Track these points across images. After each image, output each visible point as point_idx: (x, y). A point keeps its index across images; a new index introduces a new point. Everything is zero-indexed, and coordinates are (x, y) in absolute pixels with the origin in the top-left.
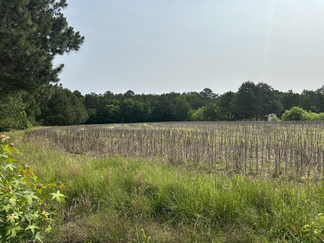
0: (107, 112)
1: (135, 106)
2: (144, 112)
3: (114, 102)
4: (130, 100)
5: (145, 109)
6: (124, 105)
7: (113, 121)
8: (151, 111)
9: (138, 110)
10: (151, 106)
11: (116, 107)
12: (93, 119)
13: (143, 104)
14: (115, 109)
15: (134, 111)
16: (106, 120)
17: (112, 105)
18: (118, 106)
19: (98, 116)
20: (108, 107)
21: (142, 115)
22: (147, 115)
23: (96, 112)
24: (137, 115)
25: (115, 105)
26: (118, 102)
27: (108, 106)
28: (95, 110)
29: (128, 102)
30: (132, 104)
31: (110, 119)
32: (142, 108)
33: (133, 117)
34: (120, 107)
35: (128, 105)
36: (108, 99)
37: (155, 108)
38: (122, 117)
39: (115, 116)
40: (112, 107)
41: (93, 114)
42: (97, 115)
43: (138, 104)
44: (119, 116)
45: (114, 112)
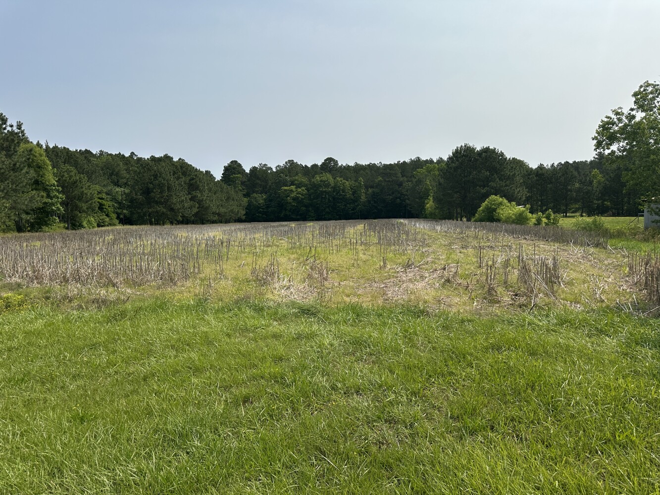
0: (283, 199)
1: (334, 188)
2: (352, 199)
3: (296, 182)
4: (328, 177)
5: (354, 193)
6: (315, 186)
7: (293, 217)
8: (366, 198)
9: (341, 195)
10: (367, 187)
11: (299, 190)
12: (260, 212)
13: (351, 185)
14: (297, 194)
15: (334, 198)
16: (282, 215)
17: (293, 187)
18: (304, 188)
19: (268, 207)
20: (286, 190)
21: (348, 205)
22: (357, 206)
23: (265, 200)
24: (338, 205)
25: (298, 186)
26: (305, 180)
27: (286, 188)
28: (264, 197)
29: (321, 181)
30: (330, 185)
31: (288, 213)
32: (348, 192)
33: (330, 208)
34: (308, 191)
35: (321, 186)
36: (286, 176)
37: (373, 192)
38: (310, 209)
39: (297, 206)
40: (292, 191)
41: (259, 204)
42: (266, 205)
43: (341, 184)
44: (304, 208)
45: (294, 199)
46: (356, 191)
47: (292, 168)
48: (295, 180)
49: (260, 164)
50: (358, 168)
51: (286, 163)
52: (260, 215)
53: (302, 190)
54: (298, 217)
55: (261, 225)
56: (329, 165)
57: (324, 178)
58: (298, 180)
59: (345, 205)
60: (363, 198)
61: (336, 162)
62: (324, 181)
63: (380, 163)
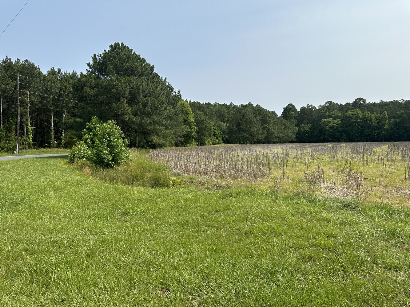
0: (323, 128)
1: (363, 119)
2: (377, 127)
3: (333, 116)
4: (358, 112)
5: (379, 122)
6: (347, 118)
7: (330, 139)
8: (389, 126)
9: (368, 124)
10: (390, 118)
11: (335, 121)
12: (306, 136)
13: (377, 117)
14: (333, 124)
15: (362, 127)
16: (322, 138)
17: (331, 119)
18: (338, 120)
19: (312, 133)
20: (325, 121)
21: (374, 131)
22: (382, 131)
23: (310, 128)
24: (365, 131)
25: (334, 118)
26: (340, 114)
27: (325, 120)
28: (310, 126)
29: (352, 114)
30: (360, 117)
31: (326, 137)
32: (374, 122)
33: (359, 134)
34: (342, 121)
35: (352, 118)
36: (326, 112)
37: (396, 122)
38: (343, 134)
39: (333, 132)
40: (330, 122)
41: (306, 131)
42: (310, 131)
43: (368, 116)
44: (339, 134)
45: (331, 127)
46: (380, 121)
47: (330, 106)
48: (333, 114)
49: (308, 105)
50: (383, 105)
51: (326, 103)
52: (306, 138)
53: (337, 121)
54: (334, 140)
55: (307, 145)
56: (359, 103)
57: (355, 112)
58: (334, 115)
59: (371, 131)
60: (387, 126)
61: (364, 101)
62: (355, 115)
63: (402, 100)
